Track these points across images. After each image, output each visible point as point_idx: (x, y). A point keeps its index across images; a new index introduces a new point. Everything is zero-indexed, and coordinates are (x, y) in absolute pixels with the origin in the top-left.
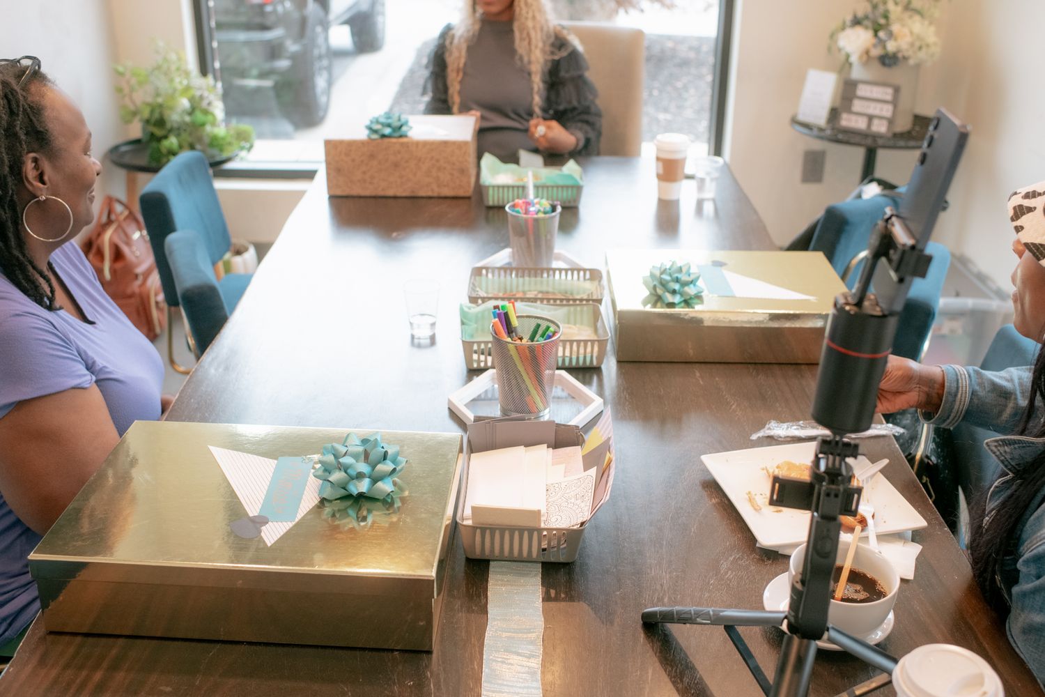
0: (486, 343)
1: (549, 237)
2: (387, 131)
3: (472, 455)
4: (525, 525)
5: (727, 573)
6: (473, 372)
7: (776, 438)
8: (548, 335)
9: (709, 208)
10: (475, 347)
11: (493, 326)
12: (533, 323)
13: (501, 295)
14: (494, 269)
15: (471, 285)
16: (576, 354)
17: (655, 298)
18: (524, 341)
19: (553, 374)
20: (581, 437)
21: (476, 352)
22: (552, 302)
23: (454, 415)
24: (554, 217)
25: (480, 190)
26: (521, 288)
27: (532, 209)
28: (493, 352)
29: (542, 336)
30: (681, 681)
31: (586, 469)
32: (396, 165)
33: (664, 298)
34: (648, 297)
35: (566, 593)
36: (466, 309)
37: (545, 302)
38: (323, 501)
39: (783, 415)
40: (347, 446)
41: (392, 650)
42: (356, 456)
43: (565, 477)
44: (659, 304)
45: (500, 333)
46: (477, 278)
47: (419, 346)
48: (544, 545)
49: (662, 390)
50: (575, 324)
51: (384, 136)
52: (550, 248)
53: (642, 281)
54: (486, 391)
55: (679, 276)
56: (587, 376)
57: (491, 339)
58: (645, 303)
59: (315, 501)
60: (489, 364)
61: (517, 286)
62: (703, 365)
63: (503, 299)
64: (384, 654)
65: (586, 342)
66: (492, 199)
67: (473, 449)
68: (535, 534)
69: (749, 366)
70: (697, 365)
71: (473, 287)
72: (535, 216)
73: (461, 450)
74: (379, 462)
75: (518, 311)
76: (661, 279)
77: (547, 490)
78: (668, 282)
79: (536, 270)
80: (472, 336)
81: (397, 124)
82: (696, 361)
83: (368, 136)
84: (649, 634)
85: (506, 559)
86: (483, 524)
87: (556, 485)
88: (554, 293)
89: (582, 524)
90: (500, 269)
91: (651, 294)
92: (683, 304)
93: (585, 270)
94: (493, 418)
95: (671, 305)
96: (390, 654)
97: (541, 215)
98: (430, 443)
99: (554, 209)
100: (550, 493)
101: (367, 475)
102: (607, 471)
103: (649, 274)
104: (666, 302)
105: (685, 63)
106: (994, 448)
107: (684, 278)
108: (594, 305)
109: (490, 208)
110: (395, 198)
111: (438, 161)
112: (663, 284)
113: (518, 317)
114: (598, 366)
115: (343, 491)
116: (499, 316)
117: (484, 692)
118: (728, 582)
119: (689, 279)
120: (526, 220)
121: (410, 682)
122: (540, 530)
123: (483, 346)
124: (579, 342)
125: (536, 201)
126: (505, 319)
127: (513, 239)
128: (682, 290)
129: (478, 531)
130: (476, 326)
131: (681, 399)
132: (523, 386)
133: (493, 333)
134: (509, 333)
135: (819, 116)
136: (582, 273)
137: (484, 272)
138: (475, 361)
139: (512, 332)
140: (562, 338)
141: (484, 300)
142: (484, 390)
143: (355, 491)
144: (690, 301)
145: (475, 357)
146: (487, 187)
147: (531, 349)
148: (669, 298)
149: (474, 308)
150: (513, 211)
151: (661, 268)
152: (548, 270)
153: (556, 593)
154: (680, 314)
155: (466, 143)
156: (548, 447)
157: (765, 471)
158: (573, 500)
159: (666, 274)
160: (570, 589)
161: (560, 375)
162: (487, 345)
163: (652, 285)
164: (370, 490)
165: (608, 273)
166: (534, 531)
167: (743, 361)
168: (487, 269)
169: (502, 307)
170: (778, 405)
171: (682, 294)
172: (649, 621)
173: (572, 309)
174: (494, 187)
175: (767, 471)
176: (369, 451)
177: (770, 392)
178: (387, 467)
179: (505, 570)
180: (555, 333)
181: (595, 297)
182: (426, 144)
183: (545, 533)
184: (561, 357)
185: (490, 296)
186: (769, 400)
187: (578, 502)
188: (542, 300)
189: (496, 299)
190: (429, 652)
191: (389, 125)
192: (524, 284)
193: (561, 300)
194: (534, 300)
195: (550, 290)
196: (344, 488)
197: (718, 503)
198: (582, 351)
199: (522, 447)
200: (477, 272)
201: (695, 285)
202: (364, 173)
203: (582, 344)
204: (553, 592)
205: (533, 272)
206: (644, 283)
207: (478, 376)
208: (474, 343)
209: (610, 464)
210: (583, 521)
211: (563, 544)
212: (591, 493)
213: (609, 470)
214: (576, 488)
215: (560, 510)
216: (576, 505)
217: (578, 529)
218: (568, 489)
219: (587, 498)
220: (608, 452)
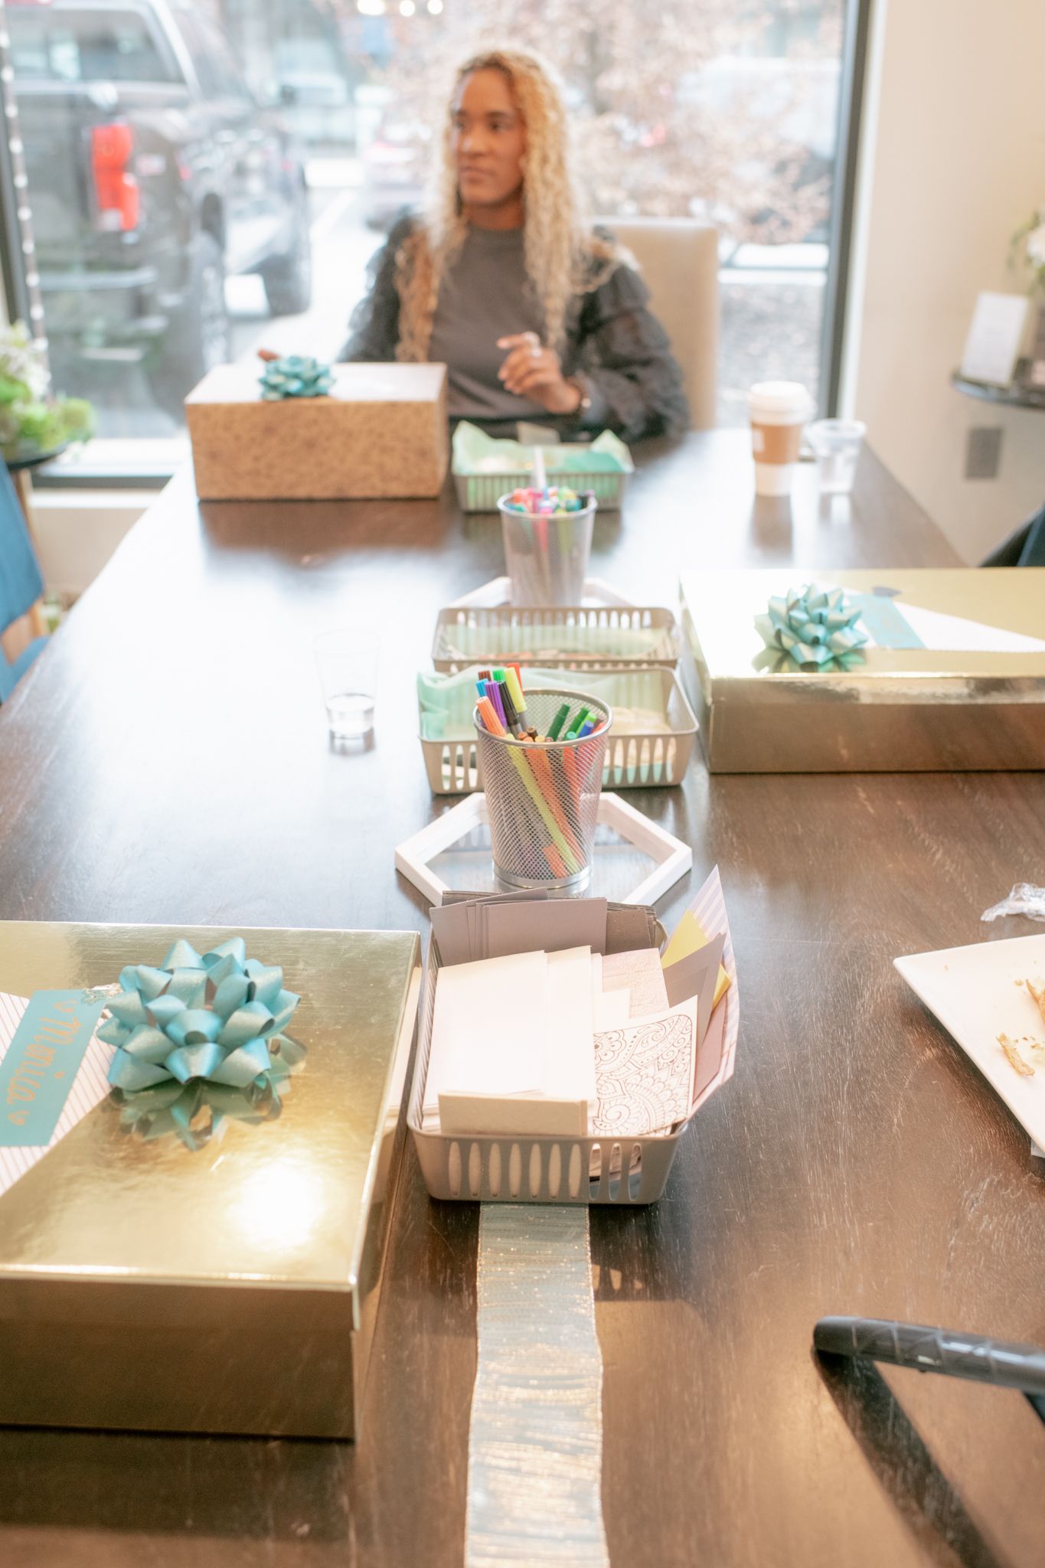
0: (466, 744)
1: (575, 554)
2: (294, 386)
3: (441, 970)
4: (552, 1132)
5: (980, 1219)
6: (444, 799)
7: (1030, 917)
8: (585, 726)
9: (841, 508)
10: (446, 752)
11: (478, 711)
12: (554, 705)
13: (492, 657)
14: (478, 611)
15: (438, 640)
16: (634, 762)
17: (778, 655)
18: (541, 740)
19: (597, 801)
20: (657, 929)
21: (447, 761)
22: (585, 667)
23: (407, 885)
24: (583, 517)
25: (452, 485)
26: (527, 645)
27: (546, 504)
28: (478, 760)
29: (574, 728)
30: (922, 1507)
31: (673, 1001)
32: (310, 445)
33: (795, 652)
34: (763, 653)
35: (645, 1279)
36: (428, 683)
37: (573, 666)
38: (117, 1094)
39: (1036, 870)
40: (171, 972)
41: (266, 1438)
42: (186, 994)
43: (630, 1017)
44: (786, 666)
45: (492, 724)
46: (450, 628)
47: (344, 752)
48: (595, 1171)
49: (799, 826)
50: (629, 706)
51: (288, 395)
52: (577, 574)
53: (754, 624)
54: (468, 836)
55: (824, 611)
56: (656, 801)
57: (474, 736)
58: (759, 664)
59: (102, 1093)
60: (473, 783)
61: (521, 642)
62: (870, 778)
63: (495, 663)
64: (246, 1447)
65: (652, 738)
66: (473, 498)
67: (441, 959)
68: (576, 1151)
69: (955, 776)
70: (859, 777)
71: (441, 643)
72: (551, 516)
73: (418, 962)
74: (236, 1007)
75: (522, 683)
76: (790, 618)
77: (596, 1047)
78: (802, 624)
79: (554, 612)
80: (441, 732)
81: (309, 374)
82: (856, 769)
83: (263, 395)
84: (833, 1380)
85: (514, 1200)
86: (465, 1132)
87: (615, 1036)
88: (586, 653)
89: (675, 1127)
90: (489, 611)
91: (771, 648)
92: (830, 665)
93: (642, 611)
94: (480, 895)
95: (810, 666)
96: (259, 1447)
97: (562, 514)
98: (351, 954)
99: (584, 502)
100: (601, 1052)
101: (209, 1037)
102: (722, 1008)
103: (766, 611)
104: (801, 660)
105: (760, 318)
107: (832, 615)
108: (663, 671)
109: (471, 514)
110: (310, 501)
111: (381, 436)
112: (794, 628)
113: (525, 693)
114: (675, 783)
115: (160, 1071)
116: (489, 691)
117: (470, 1560)
118: (987, 1241)
119: (843, 617)
120: (535, 526)
121: (301, 1525)
122: (585, 1143)
123: (460, 750)
124: (639, 739)
125: (551, 491)
126: (502, 697)
127: (513, 559)
128: (828, 638)
129: (454, 1146)
130: (446, 712)
131: (836, 844)
132: (539, 827)
133: (479, 725)
134: (509, 724)
135: (998, 368)
136: (636, 616)
137: (461, 617)
138: (447, 777)
139: (516, 722)
140: (610, 733)
141: (461, 665)
142: (465, 832)
143: (184, 1075)
144: (843, 659)
145: (446, 770)
146: (466, 478)
147: (553, 754)
148: (806, 653)
149: (443, 680)
150: (512, 508)
151: (787, 600)
152: (576, 611)
153: (624, 1279)
154: (827, 682)
155: (427, 405)
156: (593, 951)
157: (1025, 988)
158: (651, 1071)
159: (799, 609)
160: (654, 1271)
161: (606, 802)
162: (469, 747)
163: (772, 632)
164: (215, 1069)
165: (686, 614)
166: (572, 1143)
167: (942, 768)
168: (466, 611)
169: (495, 674)
170: (1021, 850)
171: (829, 647)
172: (830, 1349)
173: (623, 678)
174: (476, 477)
175: (1031, 989)
176: (215, 982)
177: (1002, 827)
178: (255, 1016)
179: (512, 1225)
180: (598, 723)
181: (662, 657)
182: (359, 407)
183: (596, 1146)
184: (606, 767)
185: (474, 658)
186: (1002, 840)
187: (663, 1075)
188: (567, 664)
189: (484, 662)
190: (348, 1441)
191: (296, 376)
192: (532, 638)
193: (603, 663)
194: (554, 664)
195: (580, 646)
196: (163, 1067)
197: (939, 1059)
198: (645, 756)
199: (541, 954)
200: (449, 617)
201: (851, 628)
202: (256, 459)
203: (646, 743)
204: (616, 1277)
205: (548, 616)
206: (756, 628)
207: (452, 806)
208: (442, 744)
209: (726, 991)
210: (676, 1121)
211: (634, 1167)
212: (689, 1056)
213: (727, 1006)
214: (655, 1043)
215: (626, 1093)
216: (659, 1082)
217: (666, 1138)
218: (639, 1045)
219: (681, 1067)
220: (721, 966)
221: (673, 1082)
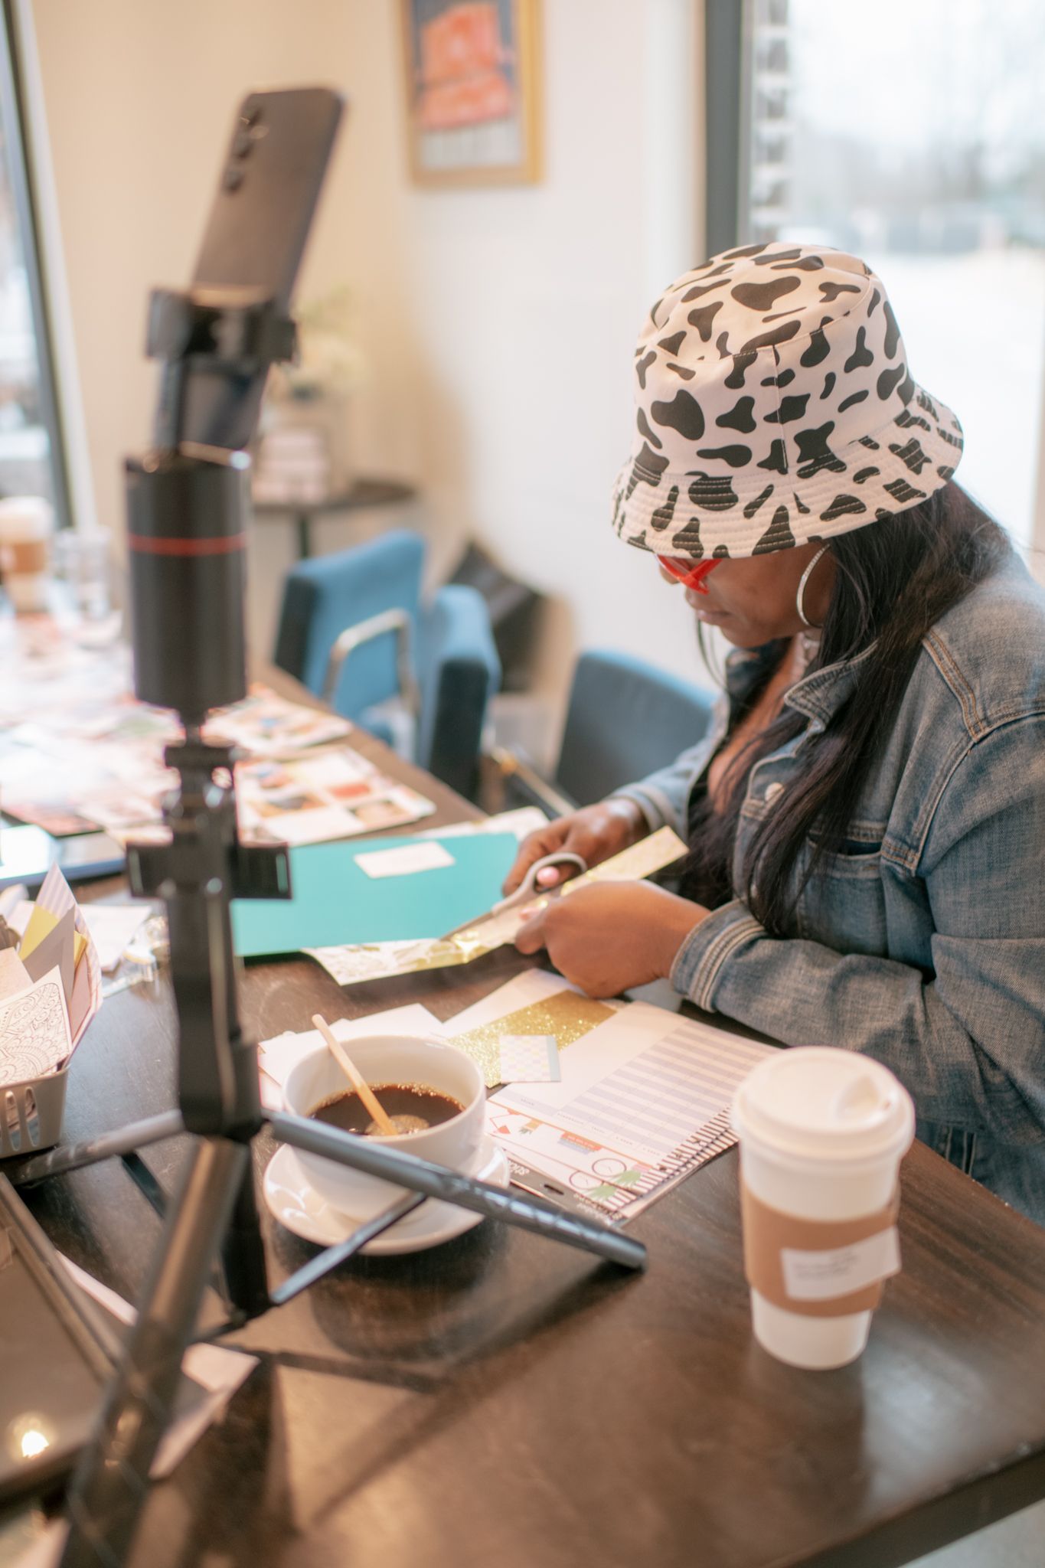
31: (37, 977)
89: (60, 1065)
102: (85, 963)
106: (803, 701)
209: (85, 950)
210: (60, 1060)
211: (29, 1114)
212: (61, 1012)
213: (87, 961)
214: (26, 1012)
215: (8, 1055)
216: (38, 1038)
217: (54, 1075)
218: (13, 1018)
219: (56, 1021)
220: (76, 932)
221: (51, 1034)
